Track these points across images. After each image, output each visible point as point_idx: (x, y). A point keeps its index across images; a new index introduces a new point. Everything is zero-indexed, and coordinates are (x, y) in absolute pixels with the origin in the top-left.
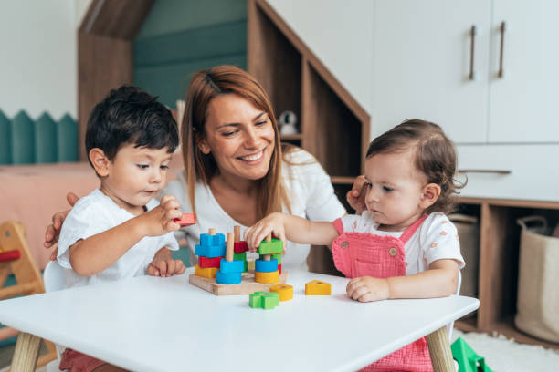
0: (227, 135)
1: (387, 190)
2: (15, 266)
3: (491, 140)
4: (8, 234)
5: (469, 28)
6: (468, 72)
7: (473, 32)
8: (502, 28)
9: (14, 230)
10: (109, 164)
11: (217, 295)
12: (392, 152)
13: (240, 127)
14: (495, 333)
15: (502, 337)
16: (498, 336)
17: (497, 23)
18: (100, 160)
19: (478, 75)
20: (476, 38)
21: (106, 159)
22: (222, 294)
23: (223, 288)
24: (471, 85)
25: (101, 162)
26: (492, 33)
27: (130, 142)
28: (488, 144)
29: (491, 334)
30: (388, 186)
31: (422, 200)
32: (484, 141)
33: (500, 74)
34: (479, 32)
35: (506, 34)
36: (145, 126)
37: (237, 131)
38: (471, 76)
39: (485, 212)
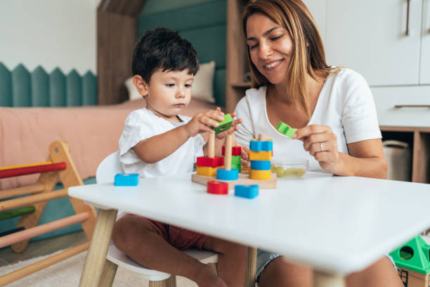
0: (252, 48)
2: (62, 174)
3: (421, 83)
4: (57, 150)
6: (404, 29)
9: (61, 147)
18: (141, 84)
19: (411, 32)
24: (407, 39)
28: (419, 85)
32: (417, 83)
36: (168, 53)
38: (407, 33)
39: (417, 138)
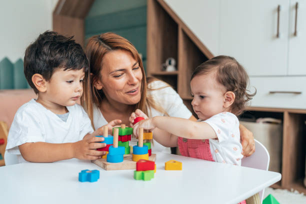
0: (116, 77)
1: (202, 97)
3: (290, 74)
5: (276, 6)
6: (276, 33)
7: (279, 9)
8: (296, 6)
10: (46, 83)
11: (106, 170)
12: (203, 74)
13: (124, 71)
14: (292, 190)
15: (296, 192)
16: (294, 191)
17: (294, 3)
18: (39, 82)
19: (282, 35)
20: (281, 13)
21: (44, 80)
22: (110, 169)
23: (110, 165)
24: (277, 40)
25: (40, 83)
26: (290, 10)
27: (61, 67)
28: (288, 76)
29: (290, 190)
30: (202, 95)
31: (225, 102)
32: (286, 74)
33: (295, 34)
34: (283, 9)
35: (299, 10)
37: (123, 74)
38: (278, 36)
39: (286, 117)
